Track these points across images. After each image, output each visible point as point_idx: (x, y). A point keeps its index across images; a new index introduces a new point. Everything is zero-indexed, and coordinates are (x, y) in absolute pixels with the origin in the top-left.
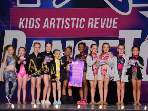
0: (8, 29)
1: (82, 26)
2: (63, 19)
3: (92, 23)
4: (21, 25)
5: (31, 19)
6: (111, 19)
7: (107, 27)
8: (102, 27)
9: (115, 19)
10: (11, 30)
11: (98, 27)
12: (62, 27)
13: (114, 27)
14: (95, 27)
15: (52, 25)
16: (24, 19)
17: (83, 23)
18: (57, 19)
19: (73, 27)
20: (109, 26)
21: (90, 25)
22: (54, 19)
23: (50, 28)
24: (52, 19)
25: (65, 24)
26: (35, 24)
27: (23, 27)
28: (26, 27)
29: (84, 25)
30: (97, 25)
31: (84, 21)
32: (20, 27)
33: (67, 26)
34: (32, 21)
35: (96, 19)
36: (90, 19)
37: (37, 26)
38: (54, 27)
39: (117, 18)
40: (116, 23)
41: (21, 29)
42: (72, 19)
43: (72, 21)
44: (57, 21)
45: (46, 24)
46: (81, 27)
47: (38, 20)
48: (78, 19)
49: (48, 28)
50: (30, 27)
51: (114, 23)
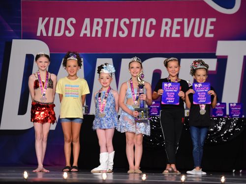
0: (18, 37)
1: (150, 33)
2: (117, 20)
3: (169, 28)
4: (41, 30)
5: (58, 19)
6: (203, 20)
7: (196, 35)
8: (187, 34)
9: (210, 20)
10: (23, 39)
11: (178, 35)
12: (115, 35)
13: (208, 35)
14: (174, 35)
15: (97, 31)
16: (47, 19)
17: (152, 27)
18: (106, 20)
19: (133, 35)
20: (199, 32)
21: (165, 31)
22: (100, 21)
23: (93, 35)
24: (96, 20)
25: (120, 29)
26: (66, 28)
27: (45, 34)
28: (50, 34)
29: (153, 32)
30: (177, 32)
31: (154, 23)
32: (39, 34)
33: (123, 33)
34: (60, 22)
35: (176, 20)
36: (164, 20)
37: (70, 32)
38: (99, 35)
39: (214, 20)
40: (212, 27)
41: (41, 38)
42: (132, 20)
43: (131, 23)
44: (105, 24)
45: (86, 29)
46: (148, 35)
47: (71, 22)
48: (143, 20)
49: (89, 35)
50: (56, 34)
51: (209, 27)
